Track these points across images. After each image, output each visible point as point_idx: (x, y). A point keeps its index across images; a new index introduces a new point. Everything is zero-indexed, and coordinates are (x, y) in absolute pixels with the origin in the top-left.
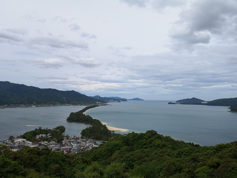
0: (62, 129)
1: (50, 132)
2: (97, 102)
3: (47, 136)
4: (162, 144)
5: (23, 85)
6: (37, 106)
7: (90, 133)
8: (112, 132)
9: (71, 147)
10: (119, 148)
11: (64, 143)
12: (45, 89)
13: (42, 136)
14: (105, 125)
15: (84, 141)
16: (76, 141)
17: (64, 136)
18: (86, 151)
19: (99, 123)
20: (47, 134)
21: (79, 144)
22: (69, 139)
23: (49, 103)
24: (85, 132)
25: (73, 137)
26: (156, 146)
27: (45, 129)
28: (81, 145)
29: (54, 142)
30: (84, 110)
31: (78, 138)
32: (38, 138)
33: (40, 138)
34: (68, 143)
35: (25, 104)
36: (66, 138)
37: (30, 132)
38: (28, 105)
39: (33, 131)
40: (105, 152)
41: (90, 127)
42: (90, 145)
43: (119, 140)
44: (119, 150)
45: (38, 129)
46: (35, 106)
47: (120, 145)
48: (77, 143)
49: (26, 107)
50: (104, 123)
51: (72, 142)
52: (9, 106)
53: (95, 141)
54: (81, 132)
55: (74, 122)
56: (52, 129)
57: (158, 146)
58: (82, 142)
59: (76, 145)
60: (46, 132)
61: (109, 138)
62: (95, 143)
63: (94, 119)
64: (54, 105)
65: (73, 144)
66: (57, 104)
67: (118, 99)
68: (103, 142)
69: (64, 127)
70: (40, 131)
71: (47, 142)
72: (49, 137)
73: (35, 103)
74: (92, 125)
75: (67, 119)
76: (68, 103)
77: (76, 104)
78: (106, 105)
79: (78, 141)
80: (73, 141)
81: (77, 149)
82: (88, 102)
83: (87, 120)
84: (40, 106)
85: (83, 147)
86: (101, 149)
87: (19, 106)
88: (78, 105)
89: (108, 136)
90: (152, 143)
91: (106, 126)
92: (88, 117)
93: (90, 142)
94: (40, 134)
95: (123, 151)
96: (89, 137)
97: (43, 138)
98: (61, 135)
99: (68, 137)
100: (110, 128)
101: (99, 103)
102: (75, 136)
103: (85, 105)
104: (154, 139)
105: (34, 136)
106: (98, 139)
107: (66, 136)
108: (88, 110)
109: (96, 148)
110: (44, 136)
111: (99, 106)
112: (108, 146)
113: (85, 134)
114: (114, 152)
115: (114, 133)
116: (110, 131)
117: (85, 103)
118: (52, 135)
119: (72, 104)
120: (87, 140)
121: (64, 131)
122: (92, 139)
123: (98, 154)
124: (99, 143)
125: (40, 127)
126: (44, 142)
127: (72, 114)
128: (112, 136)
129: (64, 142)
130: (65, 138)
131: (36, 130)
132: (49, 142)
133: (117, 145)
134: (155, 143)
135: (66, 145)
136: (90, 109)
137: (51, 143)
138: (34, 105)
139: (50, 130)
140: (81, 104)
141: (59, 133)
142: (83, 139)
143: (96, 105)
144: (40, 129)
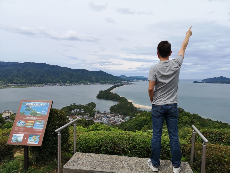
0: (93, 105)
1: (83, 107)
2: (123, 81)
3: (81, 111)
4: (190, 121)
5: (57, 66)
6: (70, 85)
7: (118, 109)
8: (138, 109)
9: (102, 121)
10: (147, 123)
11: (95, 118)
12: (77, 69)
13: (76, 111)
14: (131, 102)
15: (113, 116)
16: (106, 116)
17: (95, 112)
18: (116, 125)
19: (126, 101)
20: (81, 109)
21: (109, 119)
22: (100, 114)
23: (80, 82)
24: (113, 108)
25: (103, 112)
26: (183, 122)
27: (79, 105)
28: (110, 120)
29: (87, 116)
30: (112, 88)
31: (107, 114)
32: (73, 113)
33: (75, 113)
34: (99, 117)
35: (60, 83)
36: (98, 113)
37: (66, 108)
38: (62, 83)
39: (69, 106)
40: (134, 126)
41: (118, 104)
42: (119, 120)
43: (147, 116)
44: (148, 125)
45: (73, 104)
46: (68, 85)
47: (149, 121)
48: (107, 118)
49: (61, 86)
50: (130, 101)
51: (102, 116)
52: (47, 84)
53: (123, 117)
54: (110, 108)
55: (103, 99)
56: (85, 105)
57: (186, 123)
58: (111, 117)
59: (106, 119)
60: (80, 107)
61: (135, 115)
62: (123, 119)
63: (121, 97)
64: (85, 84)
65: (103, 118)
66: (88, 83)
67: (142, 78)
68: (130, 118)
69: (95, 103)
70: (75, 107)
71: (81, 116)
72: (82, 111)
73: (68, 82)
74: (119, 102)
75: (97, 97)
76: (96, 82)
77: (104, 83)
78: (131, 84)
79: (108, 116)
80: (104, 116)
81: (107, 122)
82: (115, 82)
83: (115, 97)
84: (73, 85)
85: (112, 121)
86: (131, 124)
87: (55, 84)
88: (106, 84)
89: (134, 113)
90: (180, 120)
91: (133, 103)
92: (115, 94)
93: (118, 117)
94: (75, 109)
95: (151, 125)
96: (118, 113)
97: (77, 113)
98: (93, 110)
99: (99, 112)
100: (136, 105)
101: (124, 83)
102: (104, 112)
103: (112, 84)
104: (182, 116)
105: (69, 111)
106: (125, 114)
107: (97, 112)
108: (115, 88)
109: (125, 122)
110: (78, 110)
111: (124, 85)
112: (137, 121)
113: (113, 110)
114: (143, 127)
115: (140, 110)
116: (137, 108)
117: (112, 82)
118: (85, 110)
119: (101, 83)
120: (116, 116)
121: (95, 107)
122: (120, 115)
123: (128, 127)
124: (127, 118)
125: (75, 103)
126: (79, 116)
127: (101, 92)
128: (138, 113)
129: (95, 116)
130: (96, 113)
131: (71, 105)
132: (82, 116)
133: (146, 121)
134: (183, 120)
135: (98, 119)
136: (117, 87)
137: (84, 117)
138: (68, 83)
139: (83, 105)
140: (108, 83)
141: (91, 108)
142: (112, 115)
143: (122, 84)
144: (74, 105)
